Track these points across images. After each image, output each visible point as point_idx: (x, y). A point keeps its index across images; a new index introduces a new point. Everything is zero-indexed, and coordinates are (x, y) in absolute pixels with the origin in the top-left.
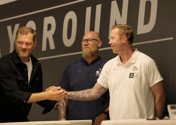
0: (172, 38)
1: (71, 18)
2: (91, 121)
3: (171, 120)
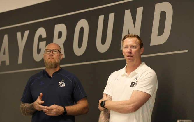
0: (186, 51)
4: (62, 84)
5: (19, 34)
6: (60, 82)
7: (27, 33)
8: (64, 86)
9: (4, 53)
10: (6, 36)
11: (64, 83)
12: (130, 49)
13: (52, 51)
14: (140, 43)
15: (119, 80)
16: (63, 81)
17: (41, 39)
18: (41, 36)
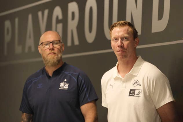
4: (64, 86)
6: (61, 84)
7: (46, 12)
8: (67, 87)
9: (30, 37)
11: (67, 83)
12: (121, 42)
13: (52, 42)
14: (134, 32)
15: (112, 85)
16: (65, 82)
18: (57, 17)
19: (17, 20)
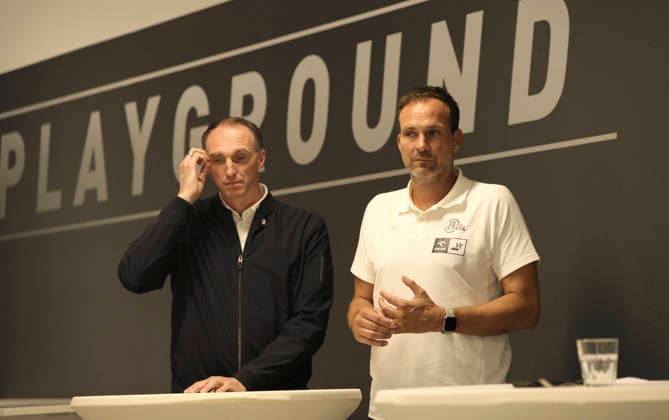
0: (613, 136)
1: (309, 76)
2: (358, 390)
3: (588, 385)
5: (131, 109)
7: (153, 103)
9: (93, 167)
10: (95, 118)
17: (193, 119)
18: (193, 112)
19: (46, 130)
